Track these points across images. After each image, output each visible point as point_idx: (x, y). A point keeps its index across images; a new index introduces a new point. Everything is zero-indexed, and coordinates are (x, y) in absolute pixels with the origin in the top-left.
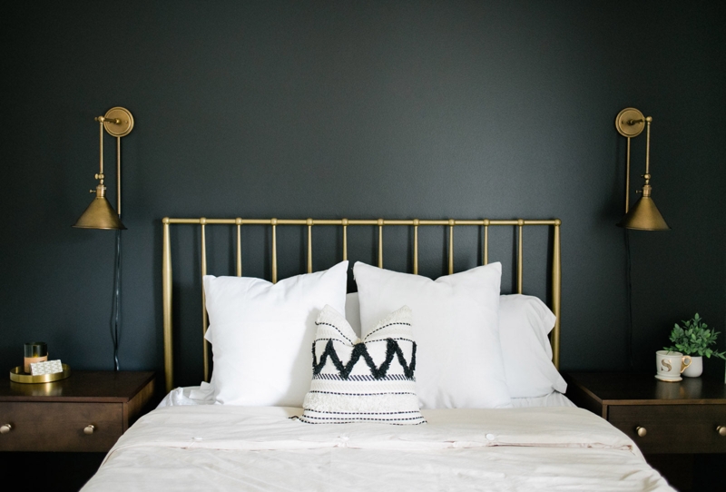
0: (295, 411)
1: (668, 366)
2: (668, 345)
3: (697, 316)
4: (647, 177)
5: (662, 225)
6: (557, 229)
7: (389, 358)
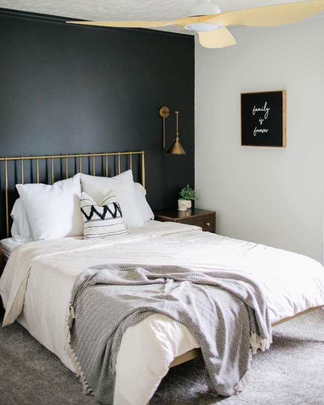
0: (82, 237)
1: (183, 205)
2: (181, 197)
3: (188, 185)
4: (177, 134)
5: (184, 152)
6: (143, 155)
7: (116, 210)
